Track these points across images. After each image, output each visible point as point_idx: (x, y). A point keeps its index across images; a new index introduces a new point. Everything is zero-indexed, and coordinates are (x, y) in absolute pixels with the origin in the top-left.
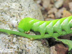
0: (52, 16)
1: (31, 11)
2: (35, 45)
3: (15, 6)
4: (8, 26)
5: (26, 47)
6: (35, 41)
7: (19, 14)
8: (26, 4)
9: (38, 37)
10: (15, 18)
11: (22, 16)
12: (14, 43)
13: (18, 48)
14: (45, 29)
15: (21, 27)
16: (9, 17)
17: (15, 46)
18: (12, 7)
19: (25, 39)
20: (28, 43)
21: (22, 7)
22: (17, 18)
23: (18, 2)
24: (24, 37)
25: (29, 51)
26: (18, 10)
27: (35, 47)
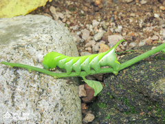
1: (61, 45)
2: (59, 85)
3: (45, 37)
4: (32, 61)
5: (48, 86)
7: (47, 47)
8: (57, 36)
9: (64, 75)
10: (42, 51)
11: (49, 49)
12: (34, 81)
13: (39, 87)
15: (47, 62)
16: (35, 50)
17: (35, 85)
18: (42, 39)
20: (50, 82)
21: (52, 39)
22: (44, 52)
23: (50, 34)
25: (51, 91)
26: (47, 43)
27: (58, 87)
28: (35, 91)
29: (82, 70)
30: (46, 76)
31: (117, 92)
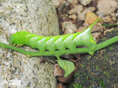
1: (37, 18)
2: (32, 64)
3: (19, 8)
4: (5, 37)
5: (21, 65)
6: (34, 58)
7: (21, 21)
11: (24, 24)
12: (7, 59)
13: (11, 65)
14: (44, 46)
16: (8, 24)
17: (8, 64)
18: (16, 10)
19: (21, 55)
20: (24, 60)
21: (28, 10)
22: (17, 26)
23: (25, 3)
27: (31, 66)
28: (8, 70)
30: (19, 54)
31: (93, 74)
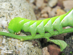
0: (46, 15)
1: (21, 11)
2: (26, 47)
3: (5, 5)
5: (16, 49)
6: (26, 42)
7: (9, 14)
8: (17, 3)
9: (29, 37)
10: (5, 18)
11: (12, 16)
12: (3, 45)
13: (8, 49)
14: (36, 30)
17: (4, 48)
18: (3, 7)
19: (15, 40)
20: (18, 45)
21: (12, 6)
22: (7, 18)
23: (9, 1)
24: (14, 39)
25: (19, 52)
26: (9, 10)
27: (26, 49)
29: (46, 32)
30: (12, 40)
